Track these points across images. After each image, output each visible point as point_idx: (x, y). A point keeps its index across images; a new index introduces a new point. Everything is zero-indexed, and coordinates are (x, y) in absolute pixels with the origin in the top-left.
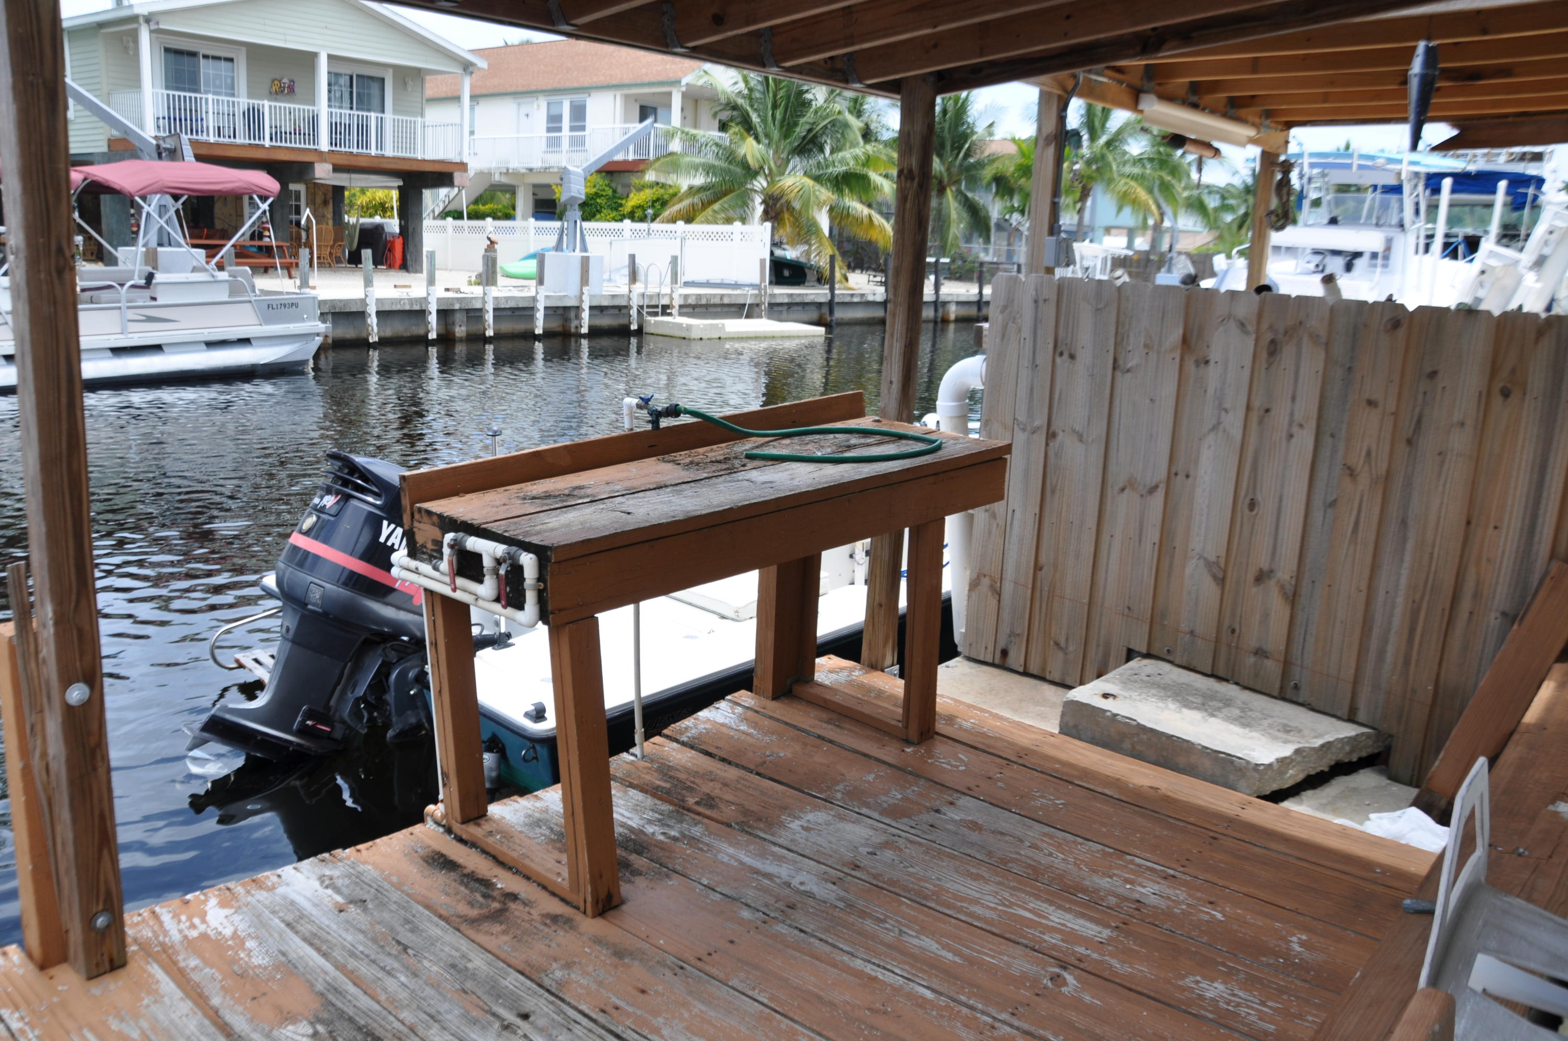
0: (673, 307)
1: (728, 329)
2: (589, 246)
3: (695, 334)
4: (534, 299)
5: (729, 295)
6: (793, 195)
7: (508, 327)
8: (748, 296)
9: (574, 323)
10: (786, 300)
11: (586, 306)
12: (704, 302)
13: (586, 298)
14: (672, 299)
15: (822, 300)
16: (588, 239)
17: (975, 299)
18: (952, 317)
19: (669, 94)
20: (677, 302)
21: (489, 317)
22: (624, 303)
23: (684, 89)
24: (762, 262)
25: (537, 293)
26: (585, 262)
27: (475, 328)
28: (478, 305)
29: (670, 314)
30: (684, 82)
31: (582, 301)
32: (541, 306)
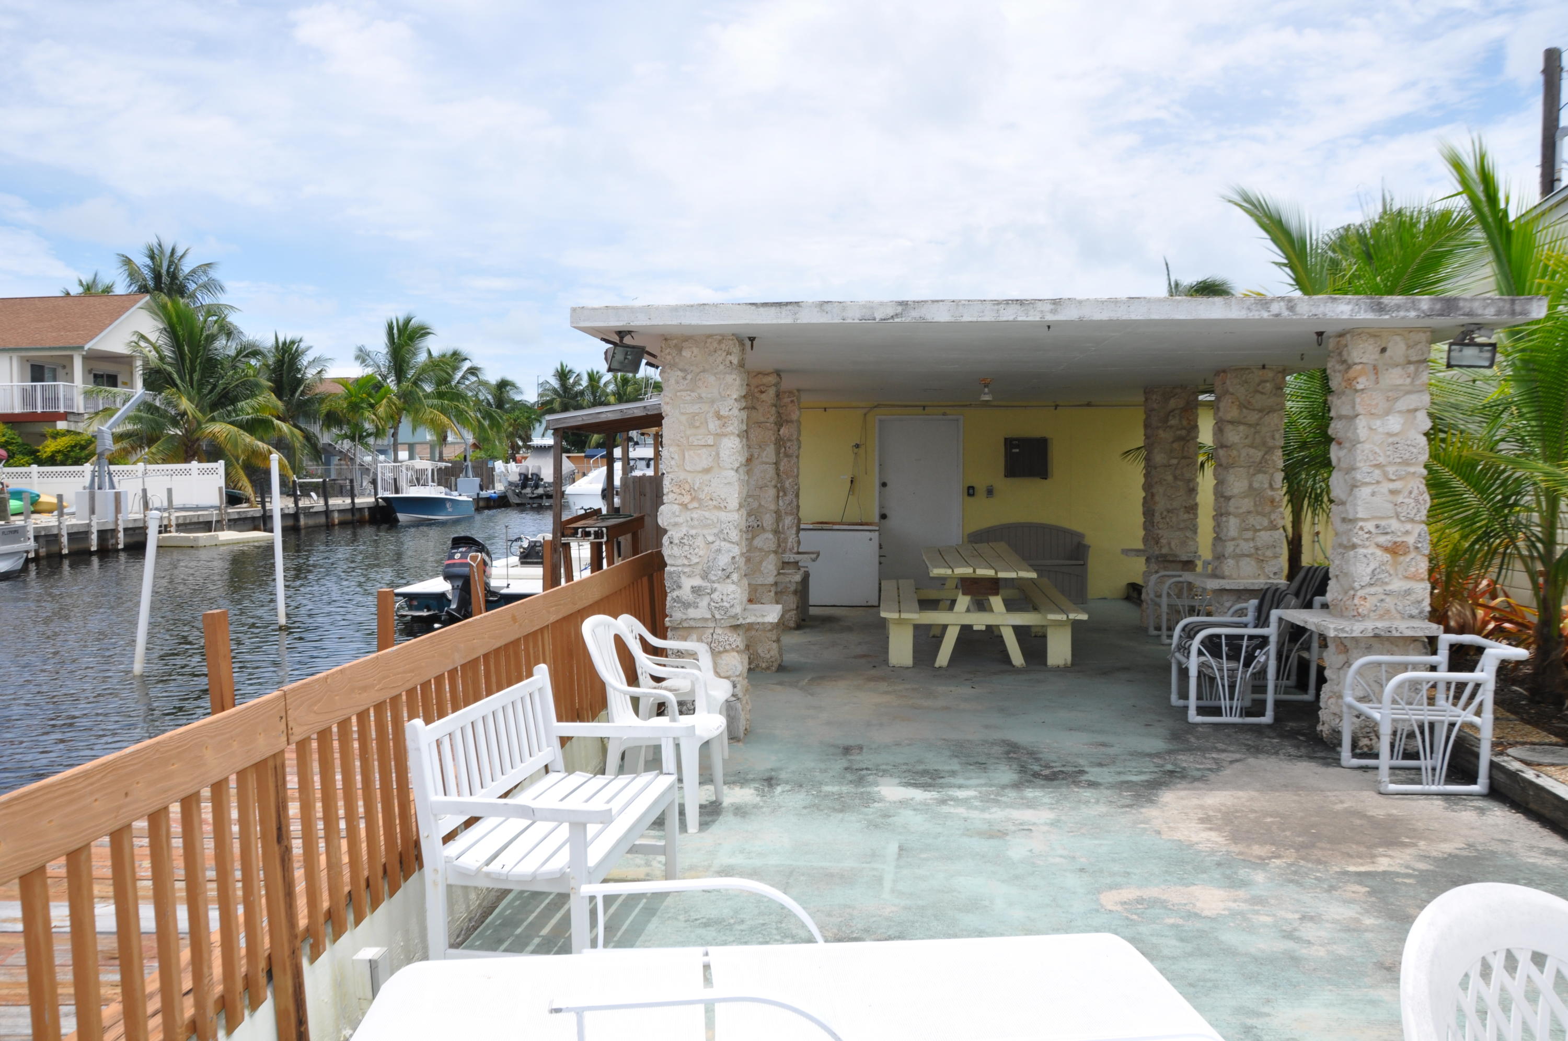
0: (171, 526)
1: (220, 539)
2: (116, 484)
3: (201, 543)
4: (89, 525)
5: (203, 515)
6: (222, 438)
7: (76, 547)
8: (214, 516)
9: (113, 541)
10: (236, 517)
11: (121, 528)
12: (188, 521)
13: (120, 522)
14: (170, 520)
15: (258, 515)
16: (115, 479)
17: (349, 507)
18: (336, 521)
19: (71, 357)
20: (173, 523)
21: (65, 540)
22: (141, 525)
23: (84, 353)
24: (220, 489)
25: (91, 520)
26: (118, 496)
27: (54, 549)
28: (55, 532)
29: (170, 532)
30: (86, 347)
31: (117, 525)
32: (94, 530)
